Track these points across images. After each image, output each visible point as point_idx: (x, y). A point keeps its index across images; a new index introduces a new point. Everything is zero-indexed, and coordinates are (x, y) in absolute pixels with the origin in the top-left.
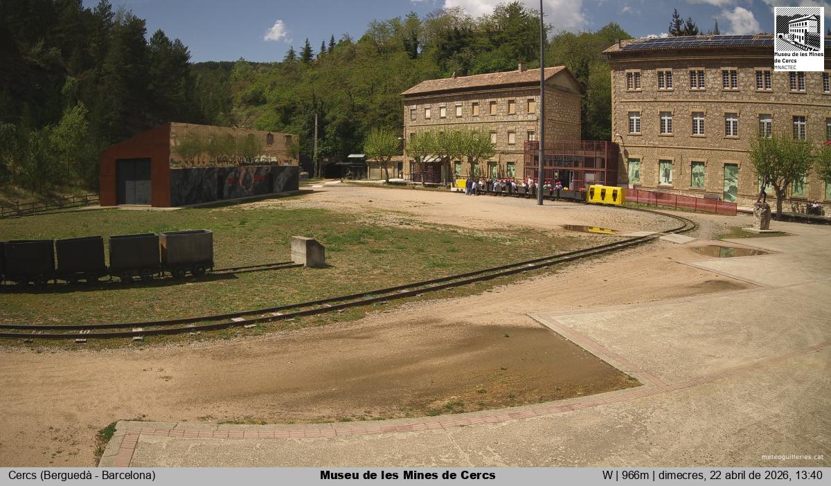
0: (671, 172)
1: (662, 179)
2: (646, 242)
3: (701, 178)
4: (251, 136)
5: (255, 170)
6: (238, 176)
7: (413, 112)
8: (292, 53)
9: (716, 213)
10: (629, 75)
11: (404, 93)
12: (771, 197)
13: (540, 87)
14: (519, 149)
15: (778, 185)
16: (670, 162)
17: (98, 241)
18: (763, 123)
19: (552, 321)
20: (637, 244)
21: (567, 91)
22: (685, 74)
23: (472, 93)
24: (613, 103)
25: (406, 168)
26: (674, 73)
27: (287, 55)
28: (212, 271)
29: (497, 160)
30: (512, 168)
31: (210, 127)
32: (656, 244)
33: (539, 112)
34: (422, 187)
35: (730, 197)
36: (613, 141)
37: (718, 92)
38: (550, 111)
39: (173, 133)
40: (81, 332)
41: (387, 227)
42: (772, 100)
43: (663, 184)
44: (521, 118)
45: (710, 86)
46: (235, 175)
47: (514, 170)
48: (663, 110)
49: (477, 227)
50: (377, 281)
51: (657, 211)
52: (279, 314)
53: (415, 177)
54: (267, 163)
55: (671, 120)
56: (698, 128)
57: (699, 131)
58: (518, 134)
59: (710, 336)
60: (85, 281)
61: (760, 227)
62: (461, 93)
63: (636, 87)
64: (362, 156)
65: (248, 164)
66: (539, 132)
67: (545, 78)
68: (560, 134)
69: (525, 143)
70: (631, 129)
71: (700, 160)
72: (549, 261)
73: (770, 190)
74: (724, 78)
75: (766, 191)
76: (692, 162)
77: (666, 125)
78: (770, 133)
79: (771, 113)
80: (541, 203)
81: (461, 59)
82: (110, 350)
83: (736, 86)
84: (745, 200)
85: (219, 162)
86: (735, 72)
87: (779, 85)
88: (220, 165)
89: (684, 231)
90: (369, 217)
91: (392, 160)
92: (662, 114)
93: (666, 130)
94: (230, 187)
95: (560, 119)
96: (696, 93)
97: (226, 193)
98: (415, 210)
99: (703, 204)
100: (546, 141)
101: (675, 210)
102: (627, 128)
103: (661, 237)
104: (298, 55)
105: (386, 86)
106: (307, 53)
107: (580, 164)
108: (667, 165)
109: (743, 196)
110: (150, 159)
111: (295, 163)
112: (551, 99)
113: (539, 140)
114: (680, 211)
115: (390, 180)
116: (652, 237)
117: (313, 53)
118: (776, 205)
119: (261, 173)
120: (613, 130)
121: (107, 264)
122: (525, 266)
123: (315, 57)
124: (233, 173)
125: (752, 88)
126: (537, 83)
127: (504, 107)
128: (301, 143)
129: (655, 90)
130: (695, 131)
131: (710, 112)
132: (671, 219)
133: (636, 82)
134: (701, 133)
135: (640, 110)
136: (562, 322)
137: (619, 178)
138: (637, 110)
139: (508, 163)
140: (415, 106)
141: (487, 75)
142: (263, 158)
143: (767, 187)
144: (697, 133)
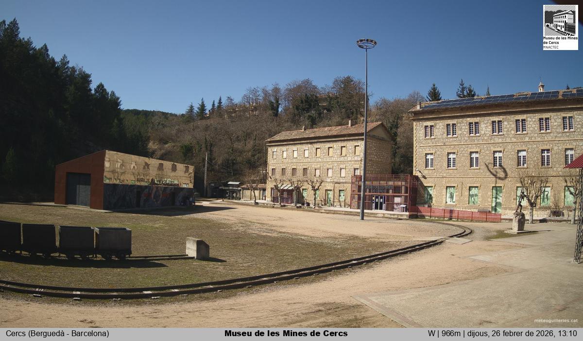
0: (455, 194)
1: (448, 200)
2: (437, 244)
3: (476, 198)
4: (161, 165)
5: (163, 189)
6: (150, 192)
7: (274, 153)
8: (192, 107)
9: (486, 221)
10: (426, 127)
11: (269, 140)
12: (526, 208)
13: (364, 137)
14: (347, 181)
15: (530, 199)
16: (455, 187)
17: (51, 228)
18: (520, 156)
19: (369, 300)
20: (430, 246)
21: (382, 139)
22: (465, 125)
23: (316, 141)
24: (414, 148)
25: (268, 193)
26: (458, 125)
27: (189, 108)
28: (130, 257)
29: (332, 189)
30: (342, 194)
31: (133, 156)
32: (443, 245)
33: (362, 155)
34: (279, 206)
35: (496, 210)
36: (414, 174)
37: (488, 137)
38: (371, 154)
39: (107, 158)
40: (37, 290)
41: (254, 233)
42: (527, 139)
43: (449, 203)
44: (349, 159)
45: (483, 132)
46: (149, 191)
47: (344, 195)
48: (449, 152)
49: (316, 235)
50: (245, 271)
51: (445, 222)
52: (176, 290)
53: (274, 200)
54: (171, 185)
55: (455, 158)
56: (474, 163)
57: (474, 165)
58: (347, 170)
59: (482, 307)
60: (41, 254)
61: (517, 229)
62: (308, 141)
63: (431, 136)
64: (238, 183)
65: (158, 184)
66: (362, 168)
67: (368, 130)
68: (377, 170)
69: (352, 177)
70: (427, 166)
71: (475, 185)
72: (367, 259)
73: (525, 203)
74: (493, 126)
75: (521, 204)
76: (470, 187)
77: (452, 161)
78: (525, 163)
79: (526, 149)
80: (363, 219)
81: (310, 116)
82: (57, 305)
83: (501, 132)
84: (508, 211)
85: (138, 180)
86: (501, 121)
87: (531, 129)
88: (138, 184)
89: (464, 236)
90: (241, 226)
91: (259, 187)
92: (449, 154)
93: (452, 165)
94: (145, 200)
95: (377, 160)
96: (473, 138)
97: (142, 204)
98: (274, 223)
99: (477, 215)
100: (367, 175)
101: (458, 221)
102: (424, 165)
103: (447, 241)
104: (196, 110)
105: (256, 135)
106: (203, 107)
107: (391, 191)
108: (452, 190)
109: (506, 209)
110: (90, 175)
111: (191, 186)
112: (371, 145)
113: (362, 174)
114: (460, 221)
115: (257, 201)
116: (441, 240)
117: (206, 108)
118: (529, 213)
119: (167, 191)
120: (414, 166)
121: (57, 244)
122: (351, 263)
123: (207, 112)
124: (147, 190)
125: (513, 132)
126: (362, 134)
127: (339, 151)
128: (196, 173)
129: (444, 137)
130: (471, 165)
131: (483, 151)
132: (454, 228)
133: (431, 132)
134: (476, 166)
135: (434, 152)
136: (376, 301)
137: (418, 200)
138: (431, 152)
139: (340, 191)
140: (275, 149)
141: (326, 129)
142: (168, 181)
143: (522, 201)
144: (473, 166)
